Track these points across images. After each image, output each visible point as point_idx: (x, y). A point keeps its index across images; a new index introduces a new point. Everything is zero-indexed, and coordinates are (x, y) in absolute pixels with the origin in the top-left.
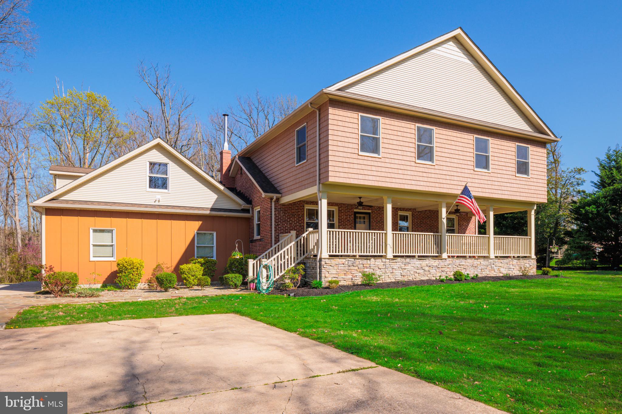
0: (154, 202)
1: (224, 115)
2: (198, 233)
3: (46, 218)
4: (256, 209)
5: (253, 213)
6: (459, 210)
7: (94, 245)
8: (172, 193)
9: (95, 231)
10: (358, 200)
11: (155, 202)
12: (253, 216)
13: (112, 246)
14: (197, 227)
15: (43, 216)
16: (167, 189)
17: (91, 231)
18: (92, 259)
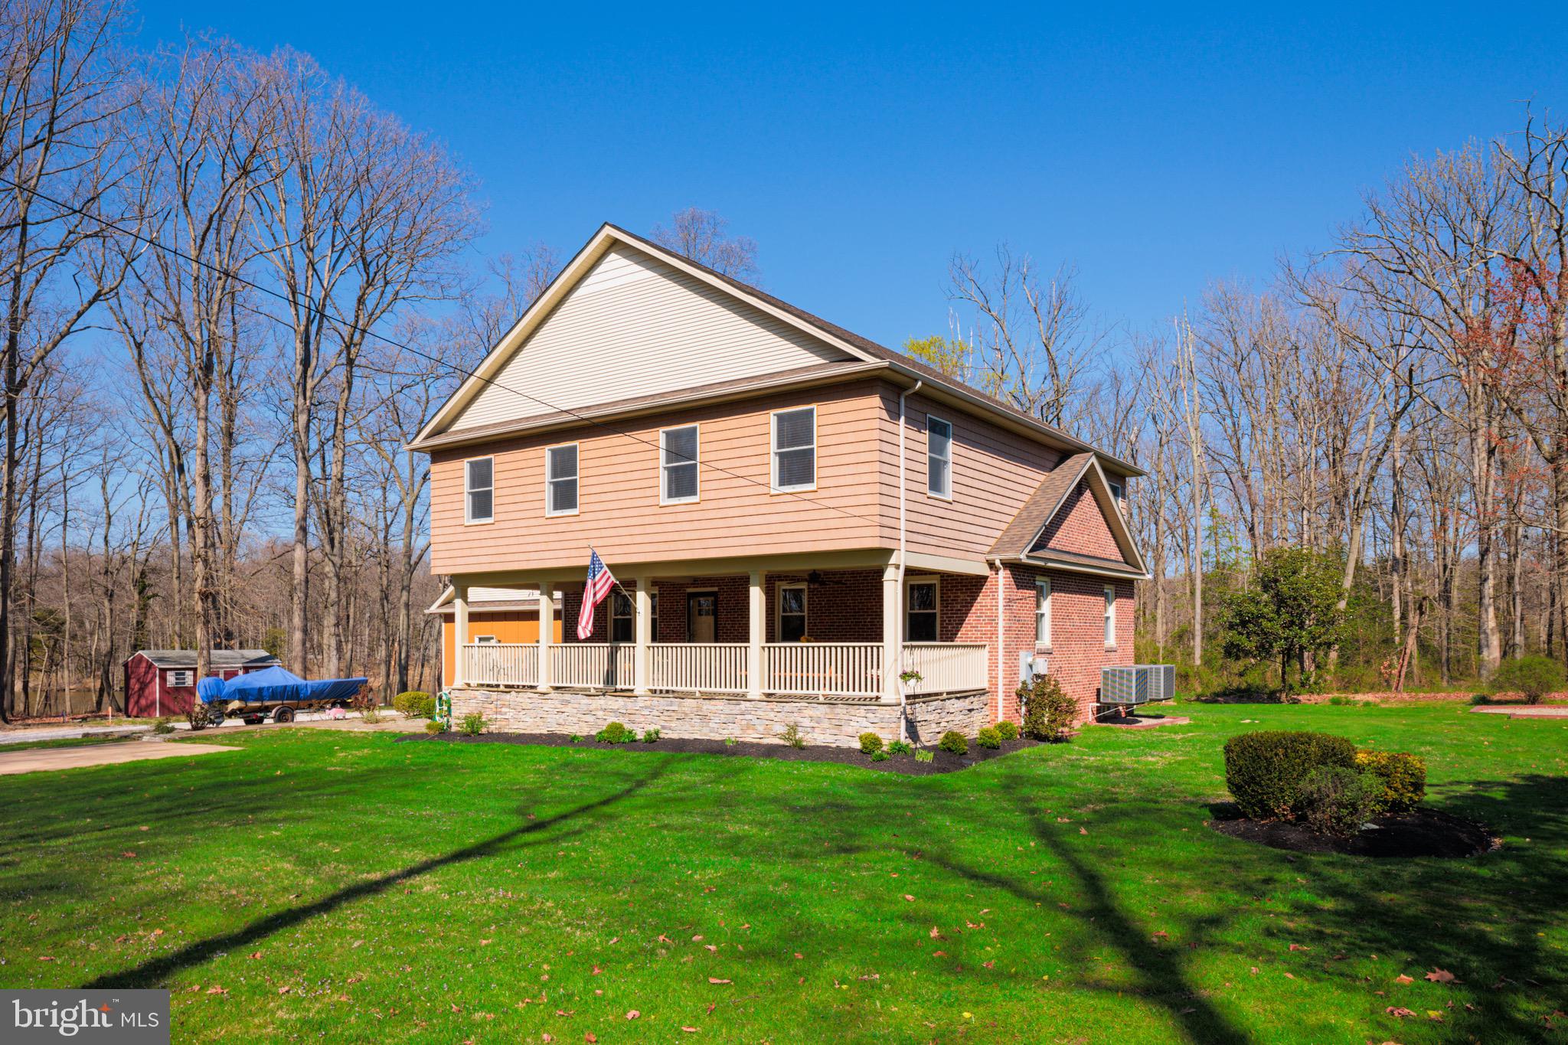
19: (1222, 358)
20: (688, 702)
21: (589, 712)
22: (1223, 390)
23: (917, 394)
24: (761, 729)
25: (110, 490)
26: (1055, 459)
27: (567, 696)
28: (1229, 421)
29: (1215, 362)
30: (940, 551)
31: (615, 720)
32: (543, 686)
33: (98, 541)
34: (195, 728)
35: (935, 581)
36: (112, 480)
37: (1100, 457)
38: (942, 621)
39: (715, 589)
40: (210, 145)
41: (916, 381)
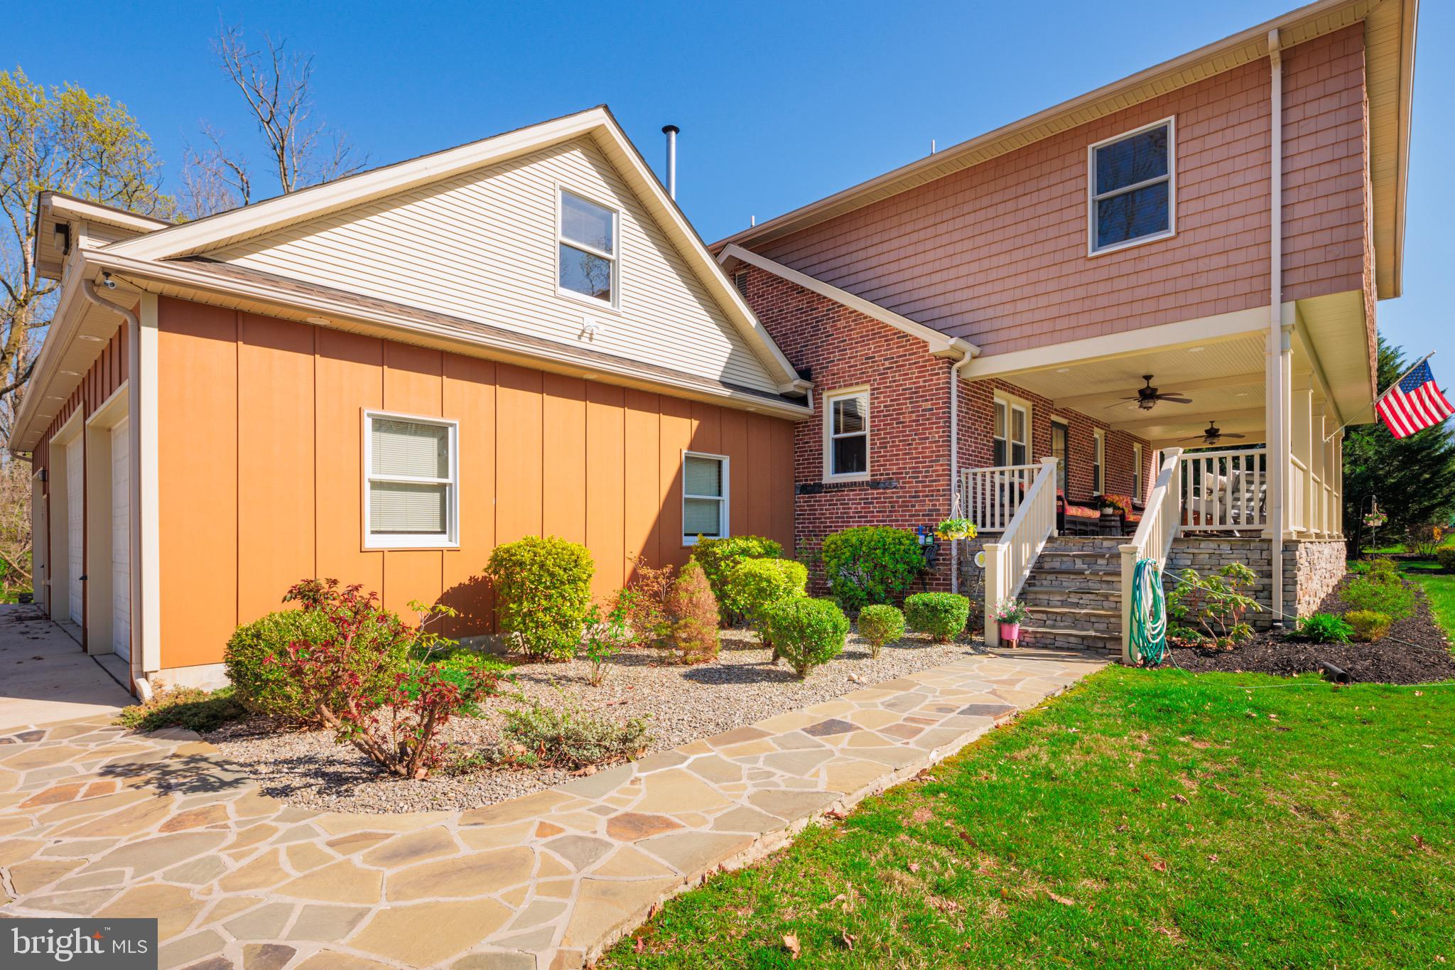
0: (576, 338)
1: (667, 129)
2: (687, 458)
3: (160, 340)
4: (828, 397)
5: (818, 406)
6: (1218, 430)
7: (376, 485)
8: (624, 315)
9: (382, 424)
10: (1143, 385)
11: (580, 337)
12: (818, 417)
13: (441, 488)
14: (687, 440)
15: (144, 330)
16: (608, 300)
17: (368, 423)
18: (371, 542)
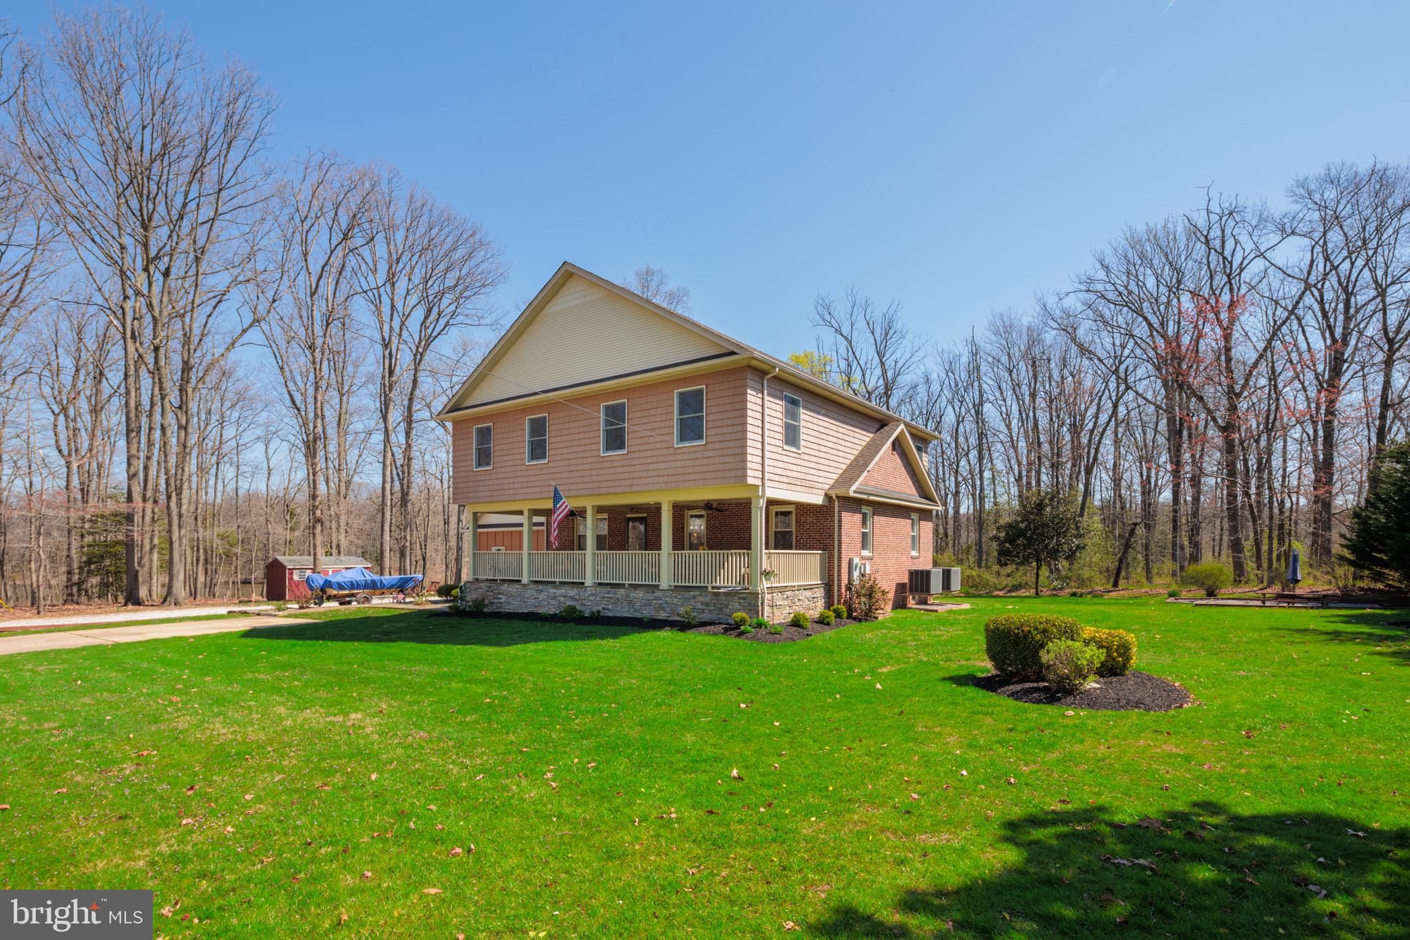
19: (1000, 366)
20: (622, 592)
21: (555, 598)
22: (1000, 388)
23: (775, 377)
24: (668, 610)
25: (270, 452)
26: (877, 426)
27: (540, 587)
28: (1004, 409)
29: (995, 369)
30: (793, 487)
31: (571, 603)
32: (525, 580)
33: (263, 486)
34: (301, 608)
35: (791, 508)
36: (272, 446)
37: (906, 425)
38: (797, 537)
39: (645, 515)
40: (322, 220)
41: (774, 368)
